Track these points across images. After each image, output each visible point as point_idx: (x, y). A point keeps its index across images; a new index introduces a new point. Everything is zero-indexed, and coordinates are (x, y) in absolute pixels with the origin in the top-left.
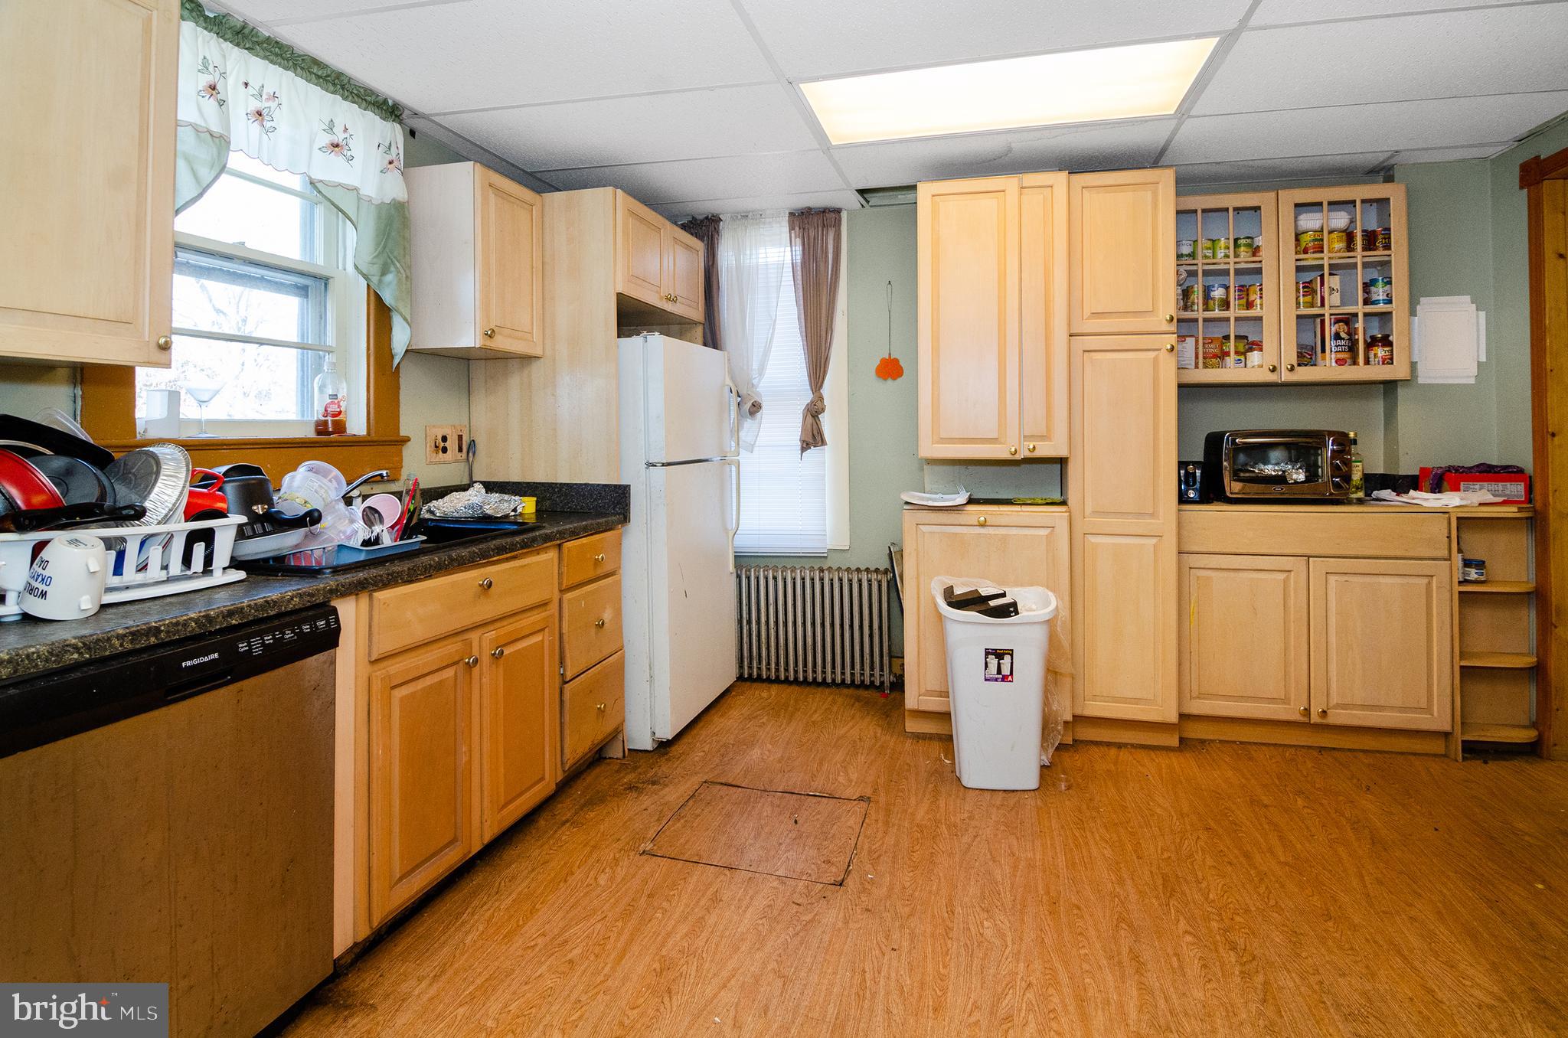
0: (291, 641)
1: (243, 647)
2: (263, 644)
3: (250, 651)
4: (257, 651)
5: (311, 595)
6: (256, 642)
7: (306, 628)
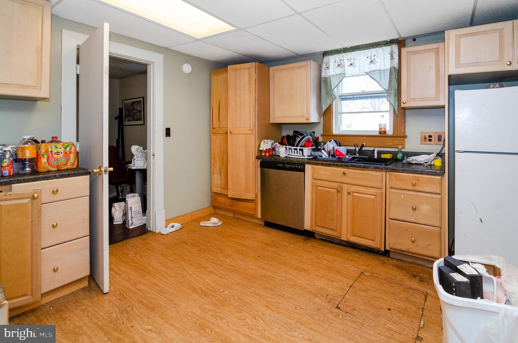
0: (293, 167)
1: (286, 166)
2: (289, 166)
3: (287, 167)
4: (288, 167)
5: (299, 162)
6: (288, 166)
7: (297, 167)
